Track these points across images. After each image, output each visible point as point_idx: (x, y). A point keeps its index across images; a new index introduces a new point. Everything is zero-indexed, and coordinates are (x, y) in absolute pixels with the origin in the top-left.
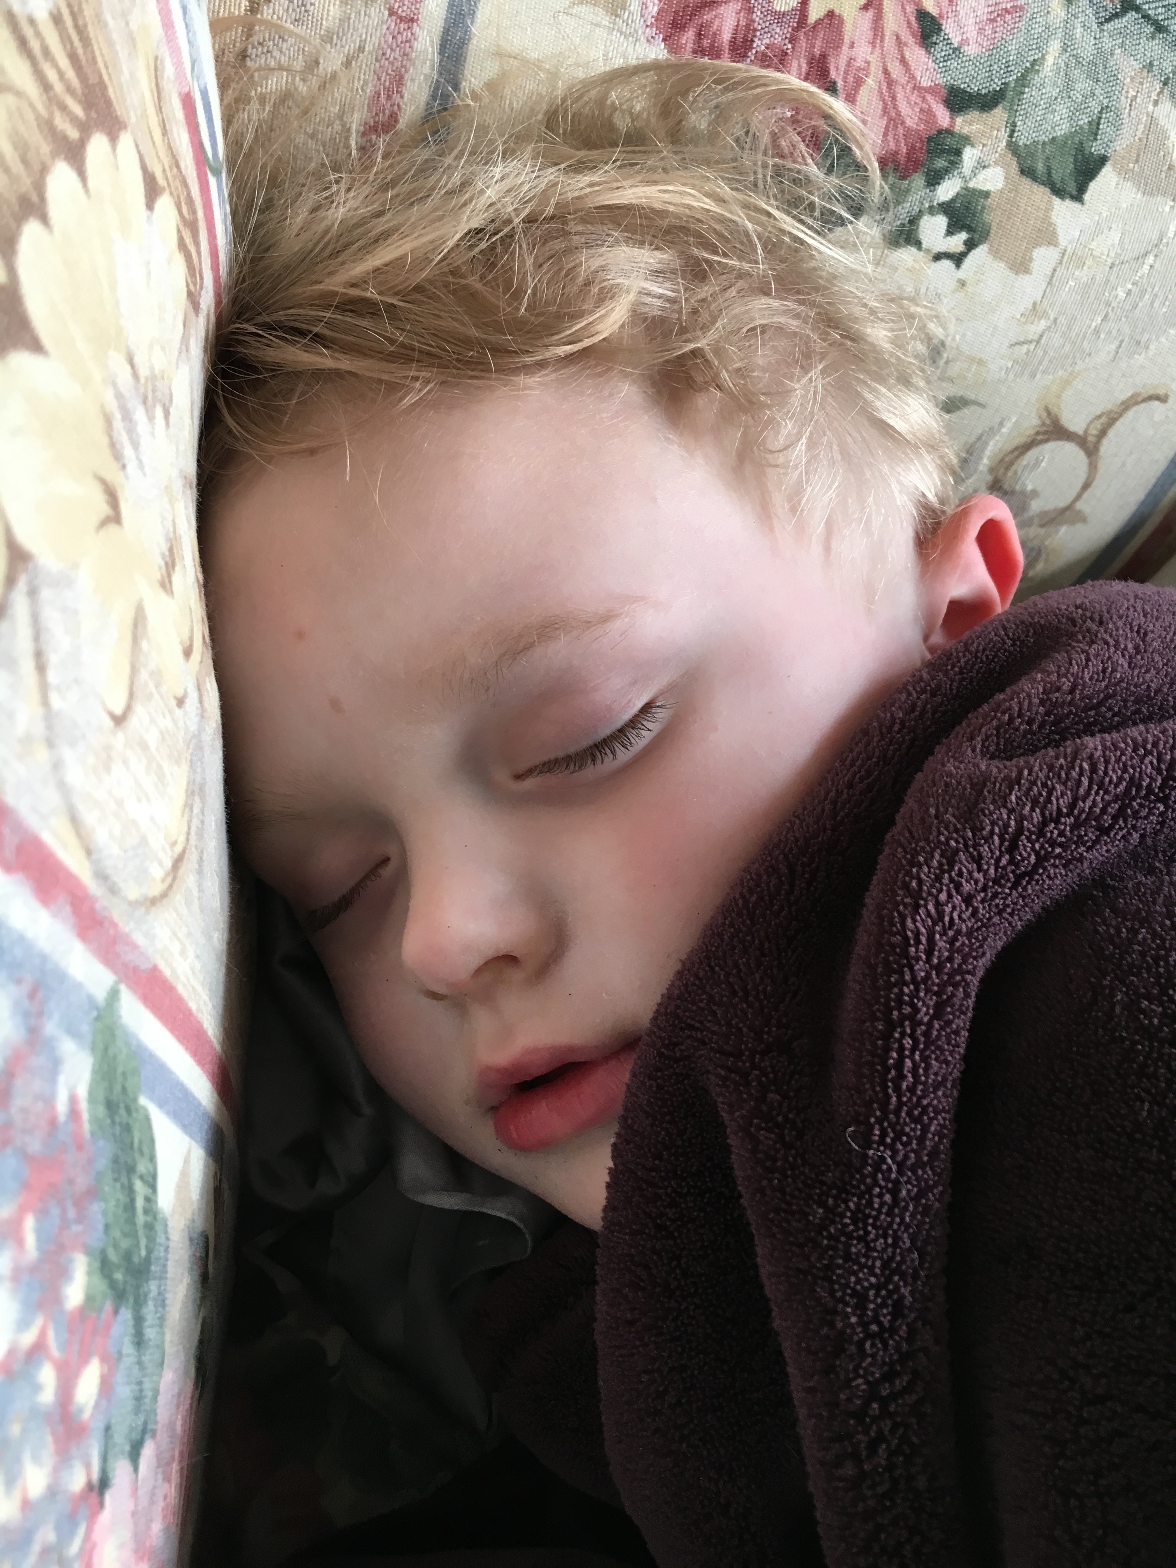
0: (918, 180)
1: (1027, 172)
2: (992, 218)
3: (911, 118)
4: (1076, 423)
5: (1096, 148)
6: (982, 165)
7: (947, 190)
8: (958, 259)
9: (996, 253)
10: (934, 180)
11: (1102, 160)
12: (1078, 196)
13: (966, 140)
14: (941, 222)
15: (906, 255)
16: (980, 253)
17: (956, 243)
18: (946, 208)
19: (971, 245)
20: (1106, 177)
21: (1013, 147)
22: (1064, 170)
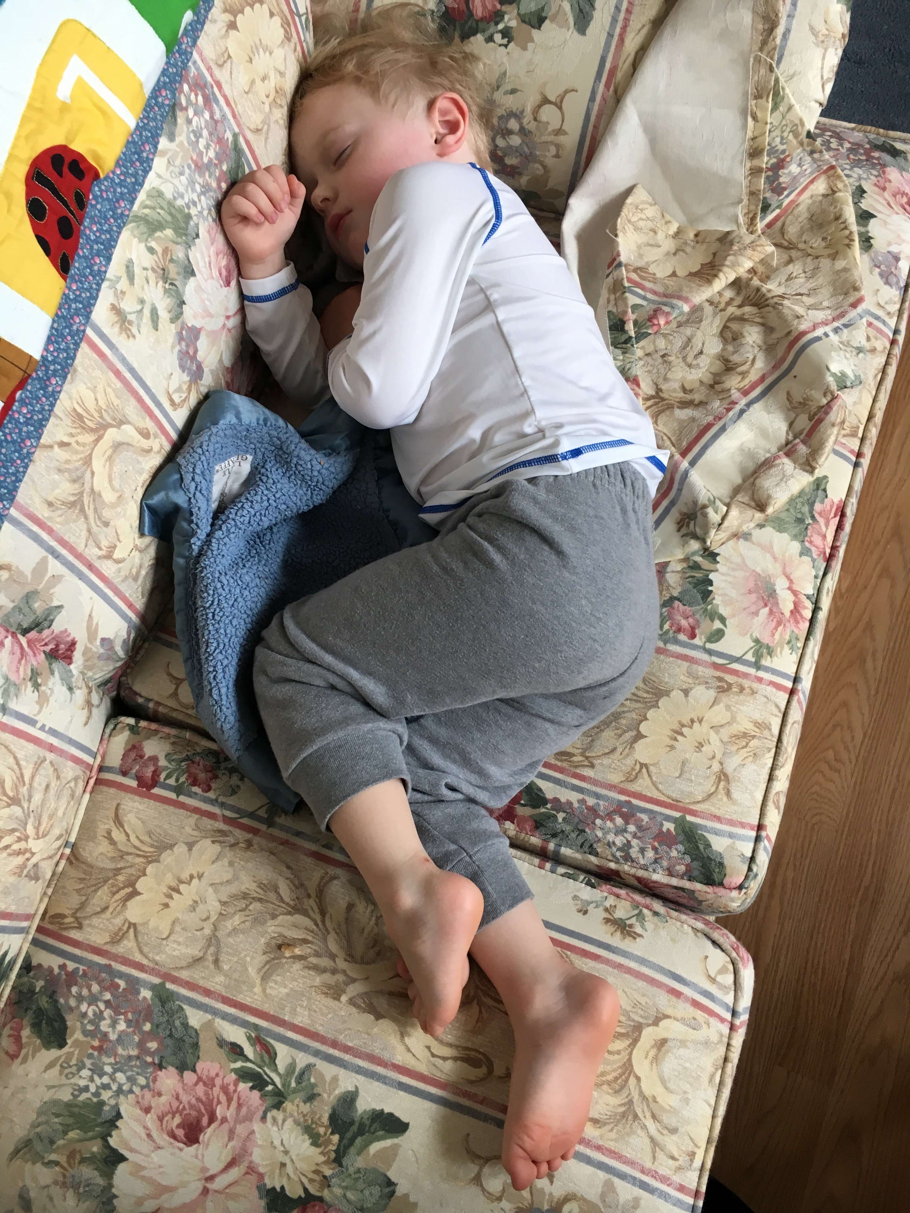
0: (492, 24)
1: (523, 21)
2: (515, 34)
3: (490, 7)
4: (553, 99)
5: (544, 14)
6: (510, 20)
7: (501, 26)
8: (506, 46)
9: (517, 45)
10: (497, 24)
11: (546, 18)
12: (539, 28)
13: (505, 13)
14: (500, 35)
15: (491, 44)
16: (512, 45)
17: (505, 41)
18: (501, 31)
19: (509, 42)
20: (547, 22)
21: (519, 14)
22: (535, 21)
